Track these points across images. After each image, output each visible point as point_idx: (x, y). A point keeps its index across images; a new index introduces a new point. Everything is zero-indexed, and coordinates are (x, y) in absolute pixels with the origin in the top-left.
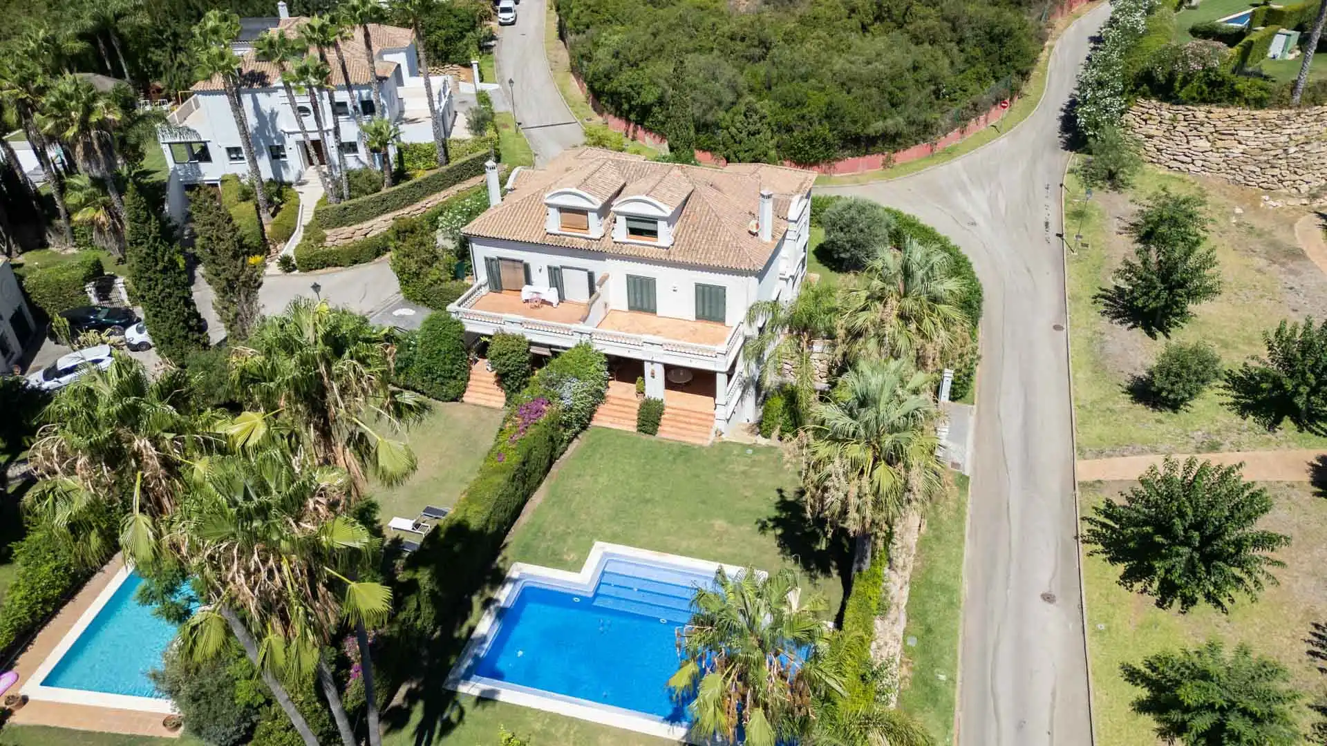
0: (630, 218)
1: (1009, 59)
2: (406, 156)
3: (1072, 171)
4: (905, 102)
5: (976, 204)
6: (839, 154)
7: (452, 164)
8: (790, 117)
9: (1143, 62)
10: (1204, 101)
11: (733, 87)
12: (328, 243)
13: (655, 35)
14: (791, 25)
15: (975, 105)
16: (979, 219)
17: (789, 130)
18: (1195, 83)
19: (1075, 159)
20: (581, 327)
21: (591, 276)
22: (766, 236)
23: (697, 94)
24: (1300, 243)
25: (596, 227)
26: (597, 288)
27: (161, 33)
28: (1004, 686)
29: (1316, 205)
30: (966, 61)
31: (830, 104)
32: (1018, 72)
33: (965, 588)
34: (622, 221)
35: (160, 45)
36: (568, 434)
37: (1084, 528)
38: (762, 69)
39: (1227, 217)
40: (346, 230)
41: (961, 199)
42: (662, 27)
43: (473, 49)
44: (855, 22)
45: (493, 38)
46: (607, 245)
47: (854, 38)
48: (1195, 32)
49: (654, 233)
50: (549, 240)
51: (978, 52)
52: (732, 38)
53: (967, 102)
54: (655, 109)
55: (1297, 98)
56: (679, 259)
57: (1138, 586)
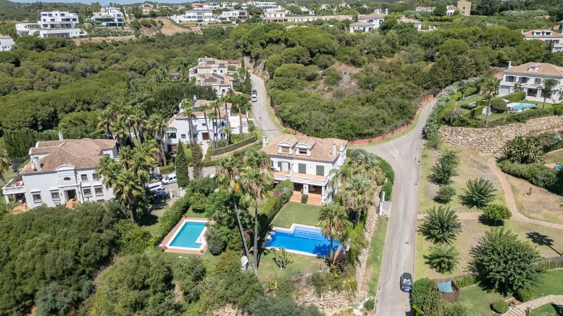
0: (300, 149)
1: (406, 113)
2: (231, 137)
3: (424, 145)
4: (374, 124)
5: (395, 153)
6: (355, 139)
7: (244, 140)
8: (341, 128)
9: (442, 115)
10: (460, 126)
11: (325, 120)
12: (212, 160)
13: (302, 106)
14: (341, 103)
15: (396, 126)
16: (396, 157)
17: (341, 132)
18: (457, 121)
19: (425, 141)
20: (288, 175)
21: (289, 164)
22: (334, 154)
23: (314, 121)
24: (488, 165)
25: (291, 151)
26: (291, 167)
27: (157, 103)
28: (394, 259)
29: (495, 155)
30: (393, 114)
31: (352, 125)
32: (409, 117)
33: (386, 241)
34: (298, 150)
35: (155, 107)
36: (284, 202)
37: (418, 229)
38: (333, 115)
39: (468, 157)
40: (217, 156)
41: (391, 152)
42: (304, 103)
43: (246, 109)
44: (360, 102)
45: (250, 106)
46: (294, 156)
47: (360, 107)
48: (462, 107)
49: (306, 153)
50: (279, 155)
51: (397, 111)
52: (324, 107)
53: (393, 125)
54: (302, 126)
55: (487, 125)
56: (312, 159)
57: (429, 240)
